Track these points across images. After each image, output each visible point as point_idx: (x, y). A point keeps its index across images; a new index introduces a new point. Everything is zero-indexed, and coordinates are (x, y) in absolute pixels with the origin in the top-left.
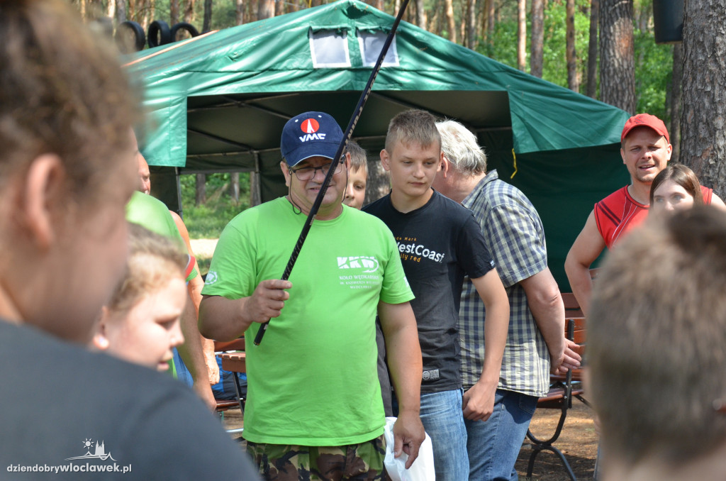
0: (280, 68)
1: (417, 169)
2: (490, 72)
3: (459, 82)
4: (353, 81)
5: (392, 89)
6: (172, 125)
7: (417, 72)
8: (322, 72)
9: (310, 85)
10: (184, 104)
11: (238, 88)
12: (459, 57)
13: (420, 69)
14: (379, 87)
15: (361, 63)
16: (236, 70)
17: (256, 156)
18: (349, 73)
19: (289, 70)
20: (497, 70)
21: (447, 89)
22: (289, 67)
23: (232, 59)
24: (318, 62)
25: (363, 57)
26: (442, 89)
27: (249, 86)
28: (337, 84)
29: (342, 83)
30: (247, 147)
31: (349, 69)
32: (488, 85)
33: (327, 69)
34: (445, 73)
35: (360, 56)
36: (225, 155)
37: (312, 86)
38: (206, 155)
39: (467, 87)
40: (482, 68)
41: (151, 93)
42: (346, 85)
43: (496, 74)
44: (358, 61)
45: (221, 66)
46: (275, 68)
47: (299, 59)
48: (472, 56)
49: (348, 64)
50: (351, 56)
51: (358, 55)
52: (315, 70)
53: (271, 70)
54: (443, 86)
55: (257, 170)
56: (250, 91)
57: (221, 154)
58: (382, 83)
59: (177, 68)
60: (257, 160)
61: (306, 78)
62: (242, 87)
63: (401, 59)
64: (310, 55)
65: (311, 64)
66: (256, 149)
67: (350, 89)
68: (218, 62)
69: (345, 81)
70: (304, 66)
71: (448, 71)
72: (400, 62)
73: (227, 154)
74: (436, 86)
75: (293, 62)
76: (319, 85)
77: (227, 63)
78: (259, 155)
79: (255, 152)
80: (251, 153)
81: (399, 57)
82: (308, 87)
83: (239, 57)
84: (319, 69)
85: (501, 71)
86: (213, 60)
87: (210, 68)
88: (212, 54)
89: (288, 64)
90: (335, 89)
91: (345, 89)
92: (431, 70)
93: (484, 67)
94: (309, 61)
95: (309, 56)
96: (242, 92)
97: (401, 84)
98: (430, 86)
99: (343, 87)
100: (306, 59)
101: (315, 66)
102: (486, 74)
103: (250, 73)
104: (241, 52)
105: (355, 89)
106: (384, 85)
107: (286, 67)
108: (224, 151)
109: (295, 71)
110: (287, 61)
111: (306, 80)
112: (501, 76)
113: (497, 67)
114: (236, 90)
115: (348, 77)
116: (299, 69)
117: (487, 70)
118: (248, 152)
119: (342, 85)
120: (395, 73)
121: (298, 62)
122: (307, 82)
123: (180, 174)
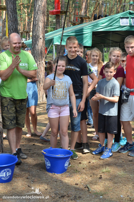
0: (113, 26)
1: (72, 49)
4: (130, 29)
6: (89, 37)
10: (92, 33)
15: (131, 25)
16: (103, 26)
22: (115, 25)
24: (122, 24)
28: (126, 29)
31: (129, 26)
33: (124, 26)
36: (113, 44)
38: (109, 44)
41: (84, 31)
45: (100, 25)
50: (129, 23)
51: (131, 23)
52: (121, 26)
53: (111, 26)
56: (108, 30)
59: (90, 25)
70: (118, 25)
76: (122, 29)
77: (101, 24)
78: (119, 44)
86: (98, 24)
87: (98, 25)
88: (98, 22)
94: (120, 24)
95: (120, 23)
103: (106, 26)
104: (105, 22)
114: (103, 30)
115: (128, 28)
118: (117, 43)
121: (117, 24)
122: (119, 29)
123: (104, 48)
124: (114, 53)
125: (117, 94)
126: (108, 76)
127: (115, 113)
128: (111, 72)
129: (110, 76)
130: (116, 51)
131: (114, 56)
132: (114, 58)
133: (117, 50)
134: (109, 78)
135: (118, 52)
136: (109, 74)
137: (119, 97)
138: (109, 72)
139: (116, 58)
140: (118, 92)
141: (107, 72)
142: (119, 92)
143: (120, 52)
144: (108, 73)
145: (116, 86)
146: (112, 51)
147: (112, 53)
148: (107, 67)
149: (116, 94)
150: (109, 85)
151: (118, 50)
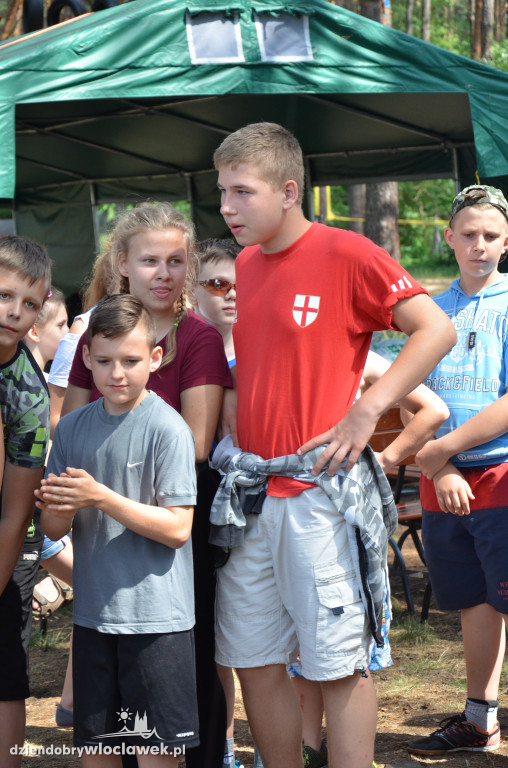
0: (144, 65)
2: (442, 68)
3: (398, 81)
4: (249, 82)
5: (304, 92)
7: (339, 68)
8: (203, 70)
9: (187, 88)
10: (11, 115)
11: (87, 92)
12: (399, 48)
13: (342, 64)
14: (284, 89)
15: (259, 57)
16: (82, 67)
17: (188, 179)
18: (243, 71)
19: (158, 67)
20: (452, 64)
21: (381, 91)
22: (158, 63)
23: (77, 53)
24: (199, 55)
25: (262, 49)
26: (375, 91)
27: (102, 90)
28: (226, 85)
29: (231, 85)
30: (175, 168)
31: (241, 65)
32: (441, 85)
33: (211, 66)
34: (378, 69)
35: (258, 48)
36: (150, 179)
37: (190, 89)
38: (127, 179)
39: (411, 88)
40: (431, 62)
42: (237, 88)
43: (450, 69)
44: (254, 54)
45: (63, 63)
46: (137, 65)
47: (173, 53)
48: (417, 46)
49: (241, 59)
50: (245, 47)
51: (254, 46)
52: (194, 67)
53: (132, 67)
54: (375, 87)
55: (190, 199)
56: (115, 95)
57: (144, 178)
58: (289, 84)
59: (1, 66)
60: (189, 185)
61: (181, 77)
62: (91, 91)
63: (315, 51)
64: (187, 46)
65: (188, 59)
66: (187, 171)
67: (244, 92)
68: (58, 58)
69: (236, 81)
70: (178, 62)
71: (382, 67)
72: (315, 55)
73: (154, 177)
74: (365, 87)
75: (162, 56)
76: (201, 87)
77: (71, 58)
78: (192, 179)
79: (187, 174)
80: (182, 176)
81: (313, 48)
82: (185, 91)
83: (88, 51)
84: (199, 65)
85: (458, 66)
86: (49, 56)
87: (48, 65)
88: (50, 47)
89: (157, 59)
90: (223, 92)
91: (236, 92)
92: (360, 65)
93: (433, 60)
94: (185, 55)
95: (185, 48)
96: (92, 97)
97: (315, 85)
98: (357, 86)
99: (234, 90)
100: (182, 52)
101: (195, 61)
102: (436, 70)
103: (103, 72)
104: (90, 43)
105: (251, 92)
106: (292, 87)
107: (152, 63)
108: (149, 174)
109: (165, 68)
110: (156, 55)
111: (182, 80)
112: (458, 73)
113: (452, 60)
114: (84, 95)
115: (241, 76)
116: (171, 66)
117: (437, 64)
118: (178, 175)
119: (232, 87)
120: (307, 71)
121: (170, 56)
122: (183, 84)
123: (97, 204)
124: (149, 243)
125: (180, 491)
126: (116, 386)
127: (177, 613)
128: (131, 361)
129: (124, 383)
130: (155, 229)
131: (152, 261)
132: (149, 271)
133: (160, 225)
134: (123, 398)
135: (171, 235)
136: (120, 371)
137: (191, 511)
138: (118, 363)
139: (165, 274)
140: (184, 482)
141: (106, 361)
142: (193, 478)
143: (184, 230)
144: (114, 367)
145: (173, 444)
146: (133, 229)
147: (133, 242)
148: (103, 331)
149: (174, 496)
150: (127, 444)
151: (166, 218)
